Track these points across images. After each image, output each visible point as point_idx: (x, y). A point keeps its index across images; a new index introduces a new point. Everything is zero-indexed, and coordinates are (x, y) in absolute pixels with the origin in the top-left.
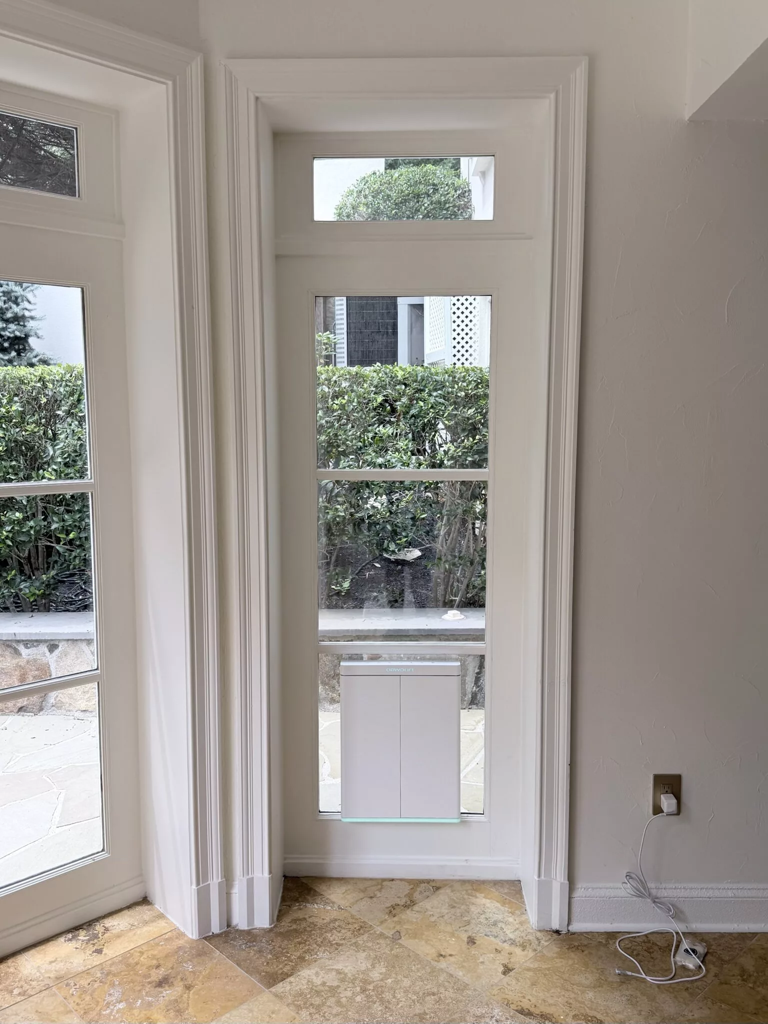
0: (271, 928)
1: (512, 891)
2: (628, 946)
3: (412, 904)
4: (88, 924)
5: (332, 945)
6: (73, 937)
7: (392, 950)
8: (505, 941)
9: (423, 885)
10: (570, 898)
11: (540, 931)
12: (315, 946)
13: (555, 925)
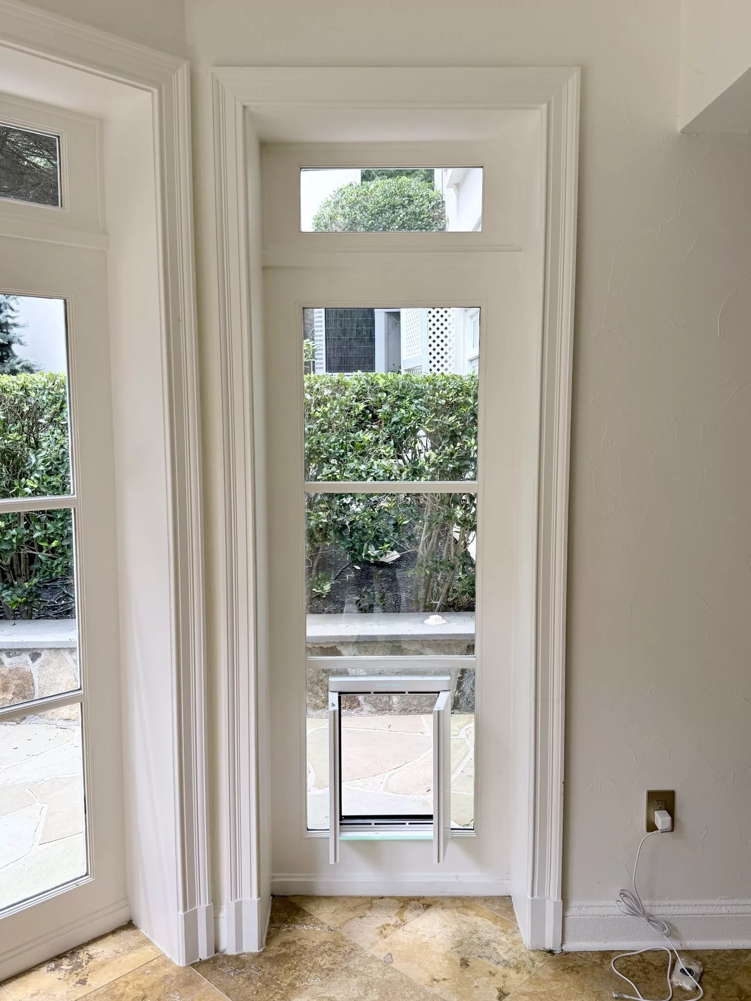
0: (260, 952)
1: (504, 908)
2: (623, 966)
3: (403, 923)
4: (71, 952)
5: (323, 970)
6: (56, 966)
7: (384, 974)
8: (499, 963)
9: (413, 903)
10: (564, 917)
11: (533, 951)
12: (306, 971)
13: (549, 945)
